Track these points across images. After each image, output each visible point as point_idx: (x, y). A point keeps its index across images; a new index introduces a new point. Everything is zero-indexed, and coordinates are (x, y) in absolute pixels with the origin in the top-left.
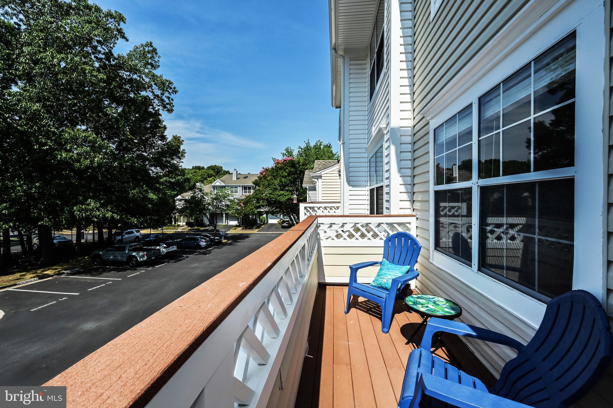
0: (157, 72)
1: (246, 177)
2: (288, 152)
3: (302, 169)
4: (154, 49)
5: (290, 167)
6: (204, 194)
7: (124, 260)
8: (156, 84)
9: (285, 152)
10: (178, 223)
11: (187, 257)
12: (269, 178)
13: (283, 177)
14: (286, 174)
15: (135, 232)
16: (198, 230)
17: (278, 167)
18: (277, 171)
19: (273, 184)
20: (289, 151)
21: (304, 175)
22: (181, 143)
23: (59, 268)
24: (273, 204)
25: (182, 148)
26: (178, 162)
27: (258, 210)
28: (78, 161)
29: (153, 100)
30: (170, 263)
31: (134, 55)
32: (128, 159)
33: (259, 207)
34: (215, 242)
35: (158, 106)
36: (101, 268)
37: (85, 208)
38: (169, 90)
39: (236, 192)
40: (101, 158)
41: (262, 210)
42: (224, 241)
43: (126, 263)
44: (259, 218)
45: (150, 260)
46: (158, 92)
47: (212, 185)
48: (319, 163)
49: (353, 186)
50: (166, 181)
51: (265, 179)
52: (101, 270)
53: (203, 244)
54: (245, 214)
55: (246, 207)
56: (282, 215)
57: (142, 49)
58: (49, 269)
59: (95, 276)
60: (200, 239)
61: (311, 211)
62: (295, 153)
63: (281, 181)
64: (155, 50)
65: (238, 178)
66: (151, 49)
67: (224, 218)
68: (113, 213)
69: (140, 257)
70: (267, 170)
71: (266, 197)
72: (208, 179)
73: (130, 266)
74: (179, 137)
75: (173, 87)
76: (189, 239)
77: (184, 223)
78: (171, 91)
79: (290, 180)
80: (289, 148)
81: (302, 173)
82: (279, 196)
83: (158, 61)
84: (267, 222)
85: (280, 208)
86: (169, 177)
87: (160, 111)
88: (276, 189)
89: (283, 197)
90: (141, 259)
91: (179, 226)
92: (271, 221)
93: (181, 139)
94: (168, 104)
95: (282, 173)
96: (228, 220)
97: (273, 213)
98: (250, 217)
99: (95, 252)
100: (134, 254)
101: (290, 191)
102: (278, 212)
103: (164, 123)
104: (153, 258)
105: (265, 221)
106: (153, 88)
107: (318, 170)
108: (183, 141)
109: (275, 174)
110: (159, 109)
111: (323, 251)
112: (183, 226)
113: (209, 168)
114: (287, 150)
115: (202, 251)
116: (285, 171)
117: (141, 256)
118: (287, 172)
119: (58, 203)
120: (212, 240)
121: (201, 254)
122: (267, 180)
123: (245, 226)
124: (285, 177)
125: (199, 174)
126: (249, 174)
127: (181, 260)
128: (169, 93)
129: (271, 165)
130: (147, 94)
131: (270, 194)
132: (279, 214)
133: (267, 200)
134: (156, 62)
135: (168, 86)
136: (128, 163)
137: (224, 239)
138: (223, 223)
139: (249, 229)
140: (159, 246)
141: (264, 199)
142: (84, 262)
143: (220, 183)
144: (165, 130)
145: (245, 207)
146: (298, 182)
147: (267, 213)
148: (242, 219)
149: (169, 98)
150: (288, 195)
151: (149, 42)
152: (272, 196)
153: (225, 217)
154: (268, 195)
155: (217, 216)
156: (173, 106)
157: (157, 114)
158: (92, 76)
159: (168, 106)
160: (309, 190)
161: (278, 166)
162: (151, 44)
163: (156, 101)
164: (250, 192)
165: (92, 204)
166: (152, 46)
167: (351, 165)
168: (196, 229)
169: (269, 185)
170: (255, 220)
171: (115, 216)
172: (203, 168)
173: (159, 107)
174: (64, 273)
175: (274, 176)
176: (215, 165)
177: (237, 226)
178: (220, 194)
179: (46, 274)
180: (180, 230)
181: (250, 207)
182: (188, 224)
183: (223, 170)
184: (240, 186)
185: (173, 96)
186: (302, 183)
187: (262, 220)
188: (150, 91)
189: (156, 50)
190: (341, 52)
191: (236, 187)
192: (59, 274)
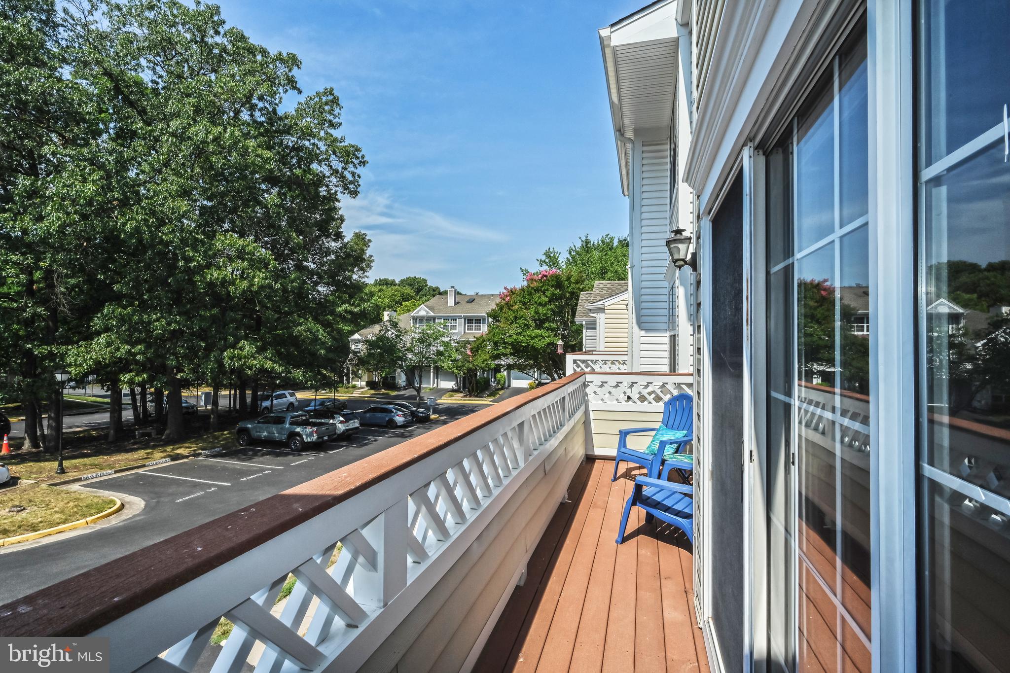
0: (336, 133)
1: (471, 301)
2: (549, 257)
3: (575, 290)
4: (335, 98)
5: (552, 286)
6: (401, 332)
7: (284, 438)
8: (334, 153)
9: (544, 258)
10: (354, 383)
11: (376, 440)
12: (516, 307)
13: (540, 304)
14: (547, 300)
15: (288, 395)
16: (387, 396)
17: (533, 288)
18: (530, 294)
19: (522, 317)
20: (552, 255)
21: (577, 300)
22: (367, 243)
23: (194, 447)
24: (523, 351)
25: (368, 252)
26: (360, 277)
27: (496, 362)
28: (233, 283)
29: (329, 177)
30: (351, 448)
31: (305, 110)
32: (295, 277)
33: (497, 357)
34: (417, 417)
35: (336, 186)
36: (250, 450)
37: (238, 354)
38: (354, 160)
39: (454, 327)
40: (263, 278)
41: (502, 363)
42: (433, 416)
43: (285, 444)
44: (495, 378)
45: (321, 440)
46: (337, 165)
47: (412, 314)
48: (601, 286)
49: (647, 330)
50: (346, 311)
51: (509, 309)
52: (251, 453)
53: (399, 419)
54: (469, 370)
55: (475, 355)
56: (536, 374)
57: (317, 99)
58: (181, 447)
59: (243, 460)
60: (394, 411)
61: (583, 366)
62: (562, 259)
63: (537, 312)
64: (335, 101)
65: (458, 303)
66: (330, 97)
67: (432, 374)
68: (274, 362)
69: (307, 436)
70: (512, 292)
71: (510, 340)
72: (404, 303)
73: (292, 450)
74: (364, 234)
75: (360, 156)
76: (374, 410)
77: (364, 383)
78: (357, 162)
79: (552, 310)
80: (551, 250)
81: (575, 296)
82: (533, 338)
83: (339, 114)
84: (509, 386)
85: (536, 359)
86: (350, 304)
87: (339, 194)
88: (527, 326)
89: (540, 340)
90: (309, 440)
91: (354, 387)
92: (516, 384)
93: (368, 238)
94: (351, 182)
95: (540, 297)
96: (437, 379)
97: (521, 368)
98: (478, 374)
99: (241, 425)
100: (298, 429)
101: (553, 330)
102: (531, 367)
103: (341, 212)
104: (326, 438)
105: (505, 382)
106: (331, 159)
107: (599, 298)
108: (370, 241)
109: (526, 300)
110: (336, 192)
111: (592, 415)
112: (361, 388)
113: (402, 281)
114: (547, 254)
115: (398, 431)
116: (544, 293)
117: (308, 434)
118: (547, 296)
119: (201, 346)
120: (413, 414)
121: (397, 436)
122: (513, 311)
123: (469, 391)
124: (545, 305)
125: (388, 294)
126: (477, 294)
127: (366, 444)
128: (355, 166)
129: (520, 283)
130: (320, 169)
131: (517, 334)
132: (532, 371)
133: (512, 344)
134: (335, 116)
135: (354, 155)
136: (294, 284)
137: (434, 413)
138: (430, 384)
139: (477, 396)
140: (333, 418)
141: (507, 343)
142: (224, 439)
143: (426, 311)
144: (342, 223)
145: (473, 357)
146: (568, 313)
147: (509, 367)
148: (464, 378)
149: (353, 174)
150: (549, 336)
151: (328, 87)
152: (521, 338)
153: (434, 373)
154: (515, 337)
155: (421, 371)
156: (359, 185)
157: (332, 198)
158: (257, 156)
159: (351, 186)
160: (587, 328)
161: (532, 286)
162: (330, 92)
163: (334, 180)
164: (478, 328)
165: (247, 348)
166: (333, 94)
167: (644, 298)
168: (383, 394)
169: (516, 318)
170: (487, 382)
171: (276, 367)
172: (393, 283)
173: (337, 189)
174: (200, 454)
175: (524, 304)
176: (415, 277)
177: (453, 391)
178: (428, 332)
179: (178, 454)
180: (356, 394)
181: (482, 356)
182: (371, 385)
183: (427, 285)
184: (460, 317)
185: (360, 170)
186: (574, 315)
187: (499, 380)
188: (325, 164)
189: (338, 99)
190: (630, 134)
191: (454, 319)
192: (196, 455)
